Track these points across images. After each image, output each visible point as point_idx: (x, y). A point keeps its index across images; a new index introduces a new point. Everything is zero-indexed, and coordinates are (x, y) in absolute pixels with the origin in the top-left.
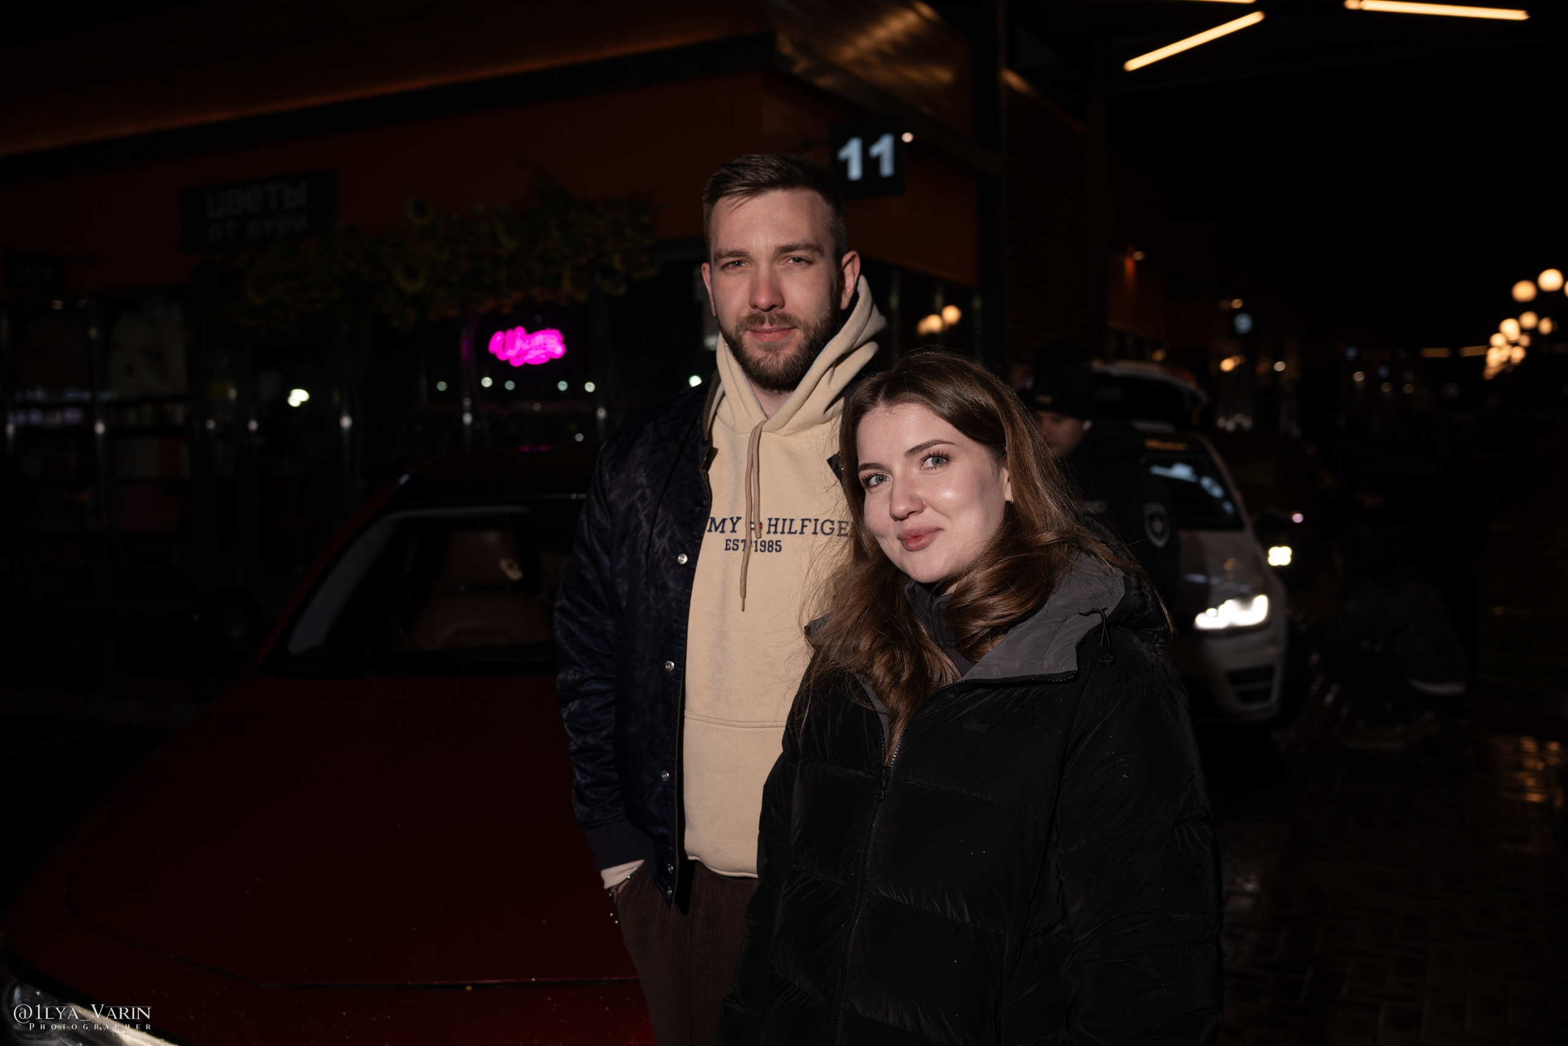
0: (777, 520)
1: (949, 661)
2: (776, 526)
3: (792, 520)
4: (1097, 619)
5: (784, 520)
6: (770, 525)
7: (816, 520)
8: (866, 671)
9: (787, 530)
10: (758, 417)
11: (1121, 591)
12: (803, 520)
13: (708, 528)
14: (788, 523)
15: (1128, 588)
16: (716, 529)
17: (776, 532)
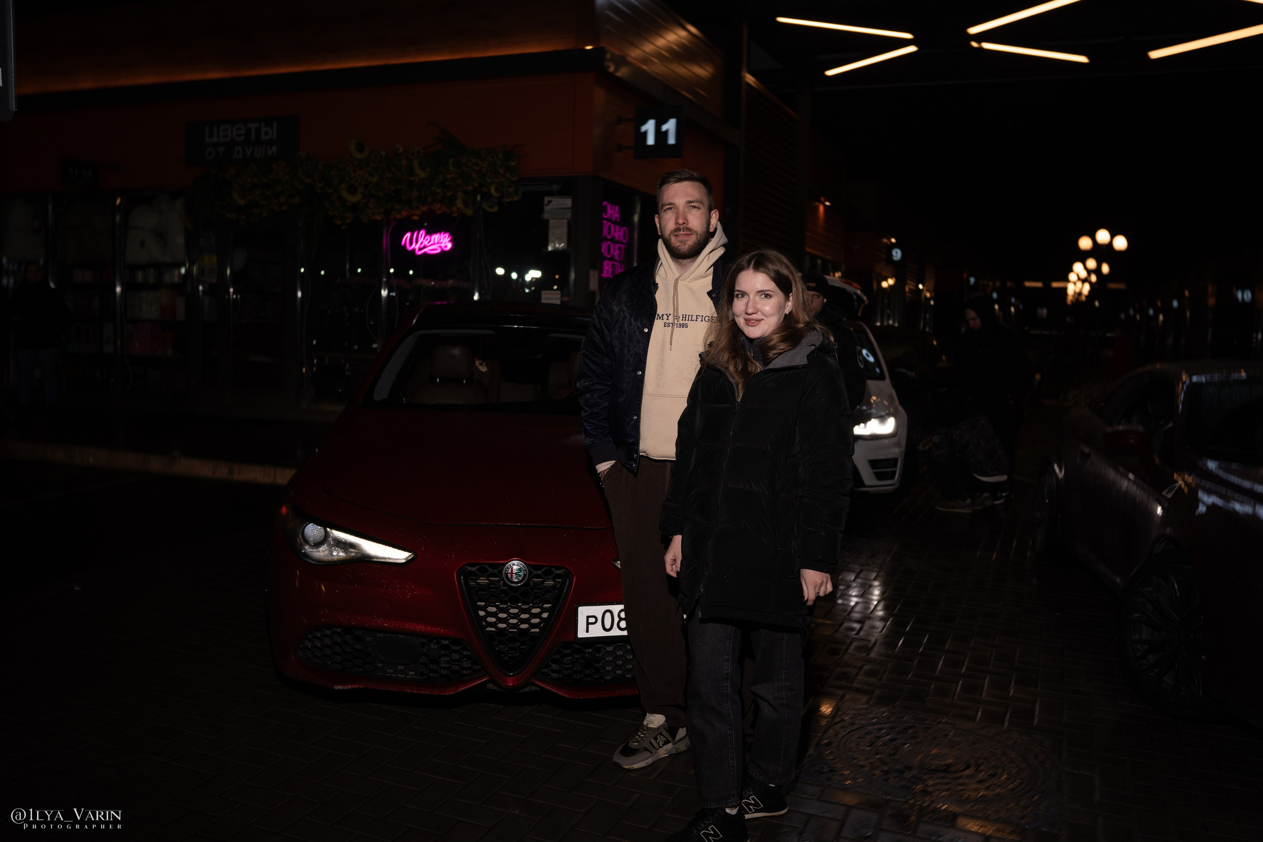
0: (686, 315)
1: (758, 364)
2: (685, 317)
3: (692, 316)
4: (813, 347)
5: (689, 315)
6: (683, 317)
7: (702, 316)
8: (727, 368)
9: (690, 319)
10: (677, 275)
11: (821, 339)
12: (697, 316)
13: (656, 318)
14: (690, 317)
15: (824, 338)
16: (660, 318)
17: (685, 320)
